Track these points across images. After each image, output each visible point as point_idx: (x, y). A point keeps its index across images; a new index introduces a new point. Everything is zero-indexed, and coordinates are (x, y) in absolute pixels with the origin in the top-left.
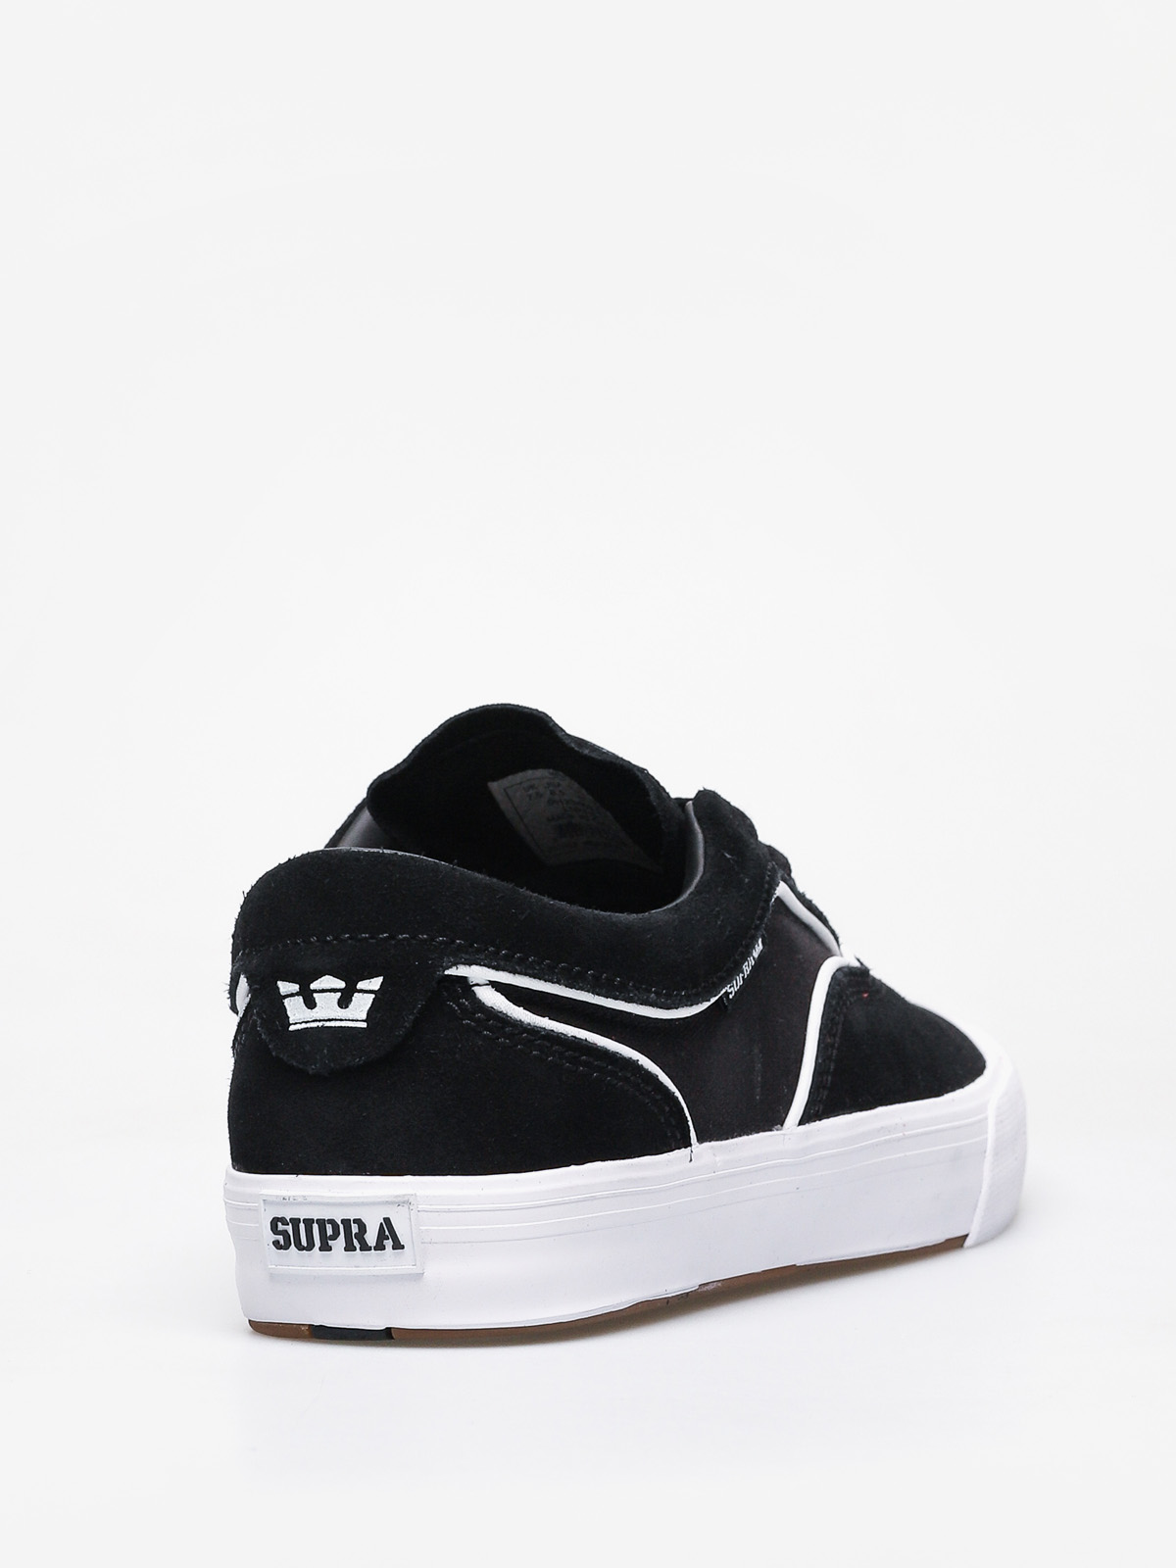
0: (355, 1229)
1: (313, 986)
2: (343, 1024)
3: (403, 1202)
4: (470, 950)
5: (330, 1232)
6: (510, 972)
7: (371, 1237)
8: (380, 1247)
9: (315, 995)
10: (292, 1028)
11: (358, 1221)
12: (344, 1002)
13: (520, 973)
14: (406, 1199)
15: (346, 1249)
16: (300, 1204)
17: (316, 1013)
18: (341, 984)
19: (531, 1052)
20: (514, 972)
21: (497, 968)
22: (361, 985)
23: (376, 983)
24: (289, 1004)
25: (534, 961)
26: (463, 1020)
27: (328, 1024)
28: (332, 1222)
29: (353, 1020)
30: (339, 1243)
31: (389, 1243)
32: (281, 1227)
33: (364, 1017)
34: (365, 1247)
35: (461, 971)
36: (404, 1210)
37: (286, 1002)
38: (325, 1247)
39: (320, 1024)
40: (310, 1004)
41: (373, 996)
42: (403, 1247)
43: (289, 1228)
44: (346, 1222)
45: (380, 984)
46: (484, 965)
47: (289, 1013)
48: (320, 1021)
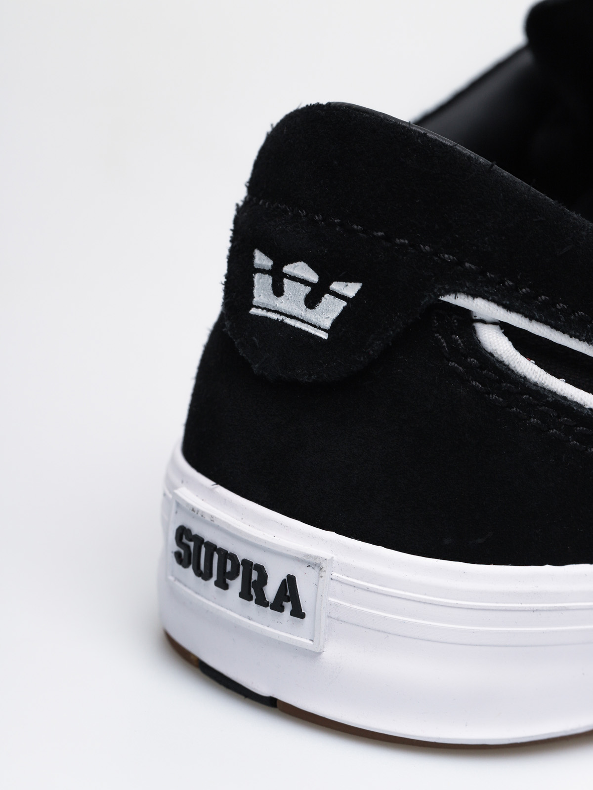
0: (255, 576)
1: (288, 269)
2: (305, 327)
3: (314, 564)
4: (480, 278)
5: (229, 568)
6: (526, 316)
7: (271, 591)
8: (277, 606)
9: (286, 281)
10: (253, 311)
11: (261, 569)
12: (312, 302)
13: (538, 320)
14: (318, 562)
15: (242, 595)
16: (206, 523)
17: (281, 303)
18: (314, 277)
19: (530, 418)
20: (531, 317)
21: (509, 308)
22: (336, 286)
23: (351, 289)
24: (258, 282)
25: (562, 310)
26: (449, 360)
27: (288, 321)
28: (233, 557)
29: (315, 326)
30: (236, 585)
31: (288, 606)
32: (185, 540)
33: (327, 324)
34: (261, 601)
35: (462, 301)
36: (312, 573)
37: (257, 277)
38: (222, 584)
39: (280, 318)
40: (278, 291)
41: (344, 304)
42: (302, 616)
43: (192, 544)
44: (247, 564)
45: (356, 291)
46: (494, 301)
47: (255, 292)
48: (281, 314)
